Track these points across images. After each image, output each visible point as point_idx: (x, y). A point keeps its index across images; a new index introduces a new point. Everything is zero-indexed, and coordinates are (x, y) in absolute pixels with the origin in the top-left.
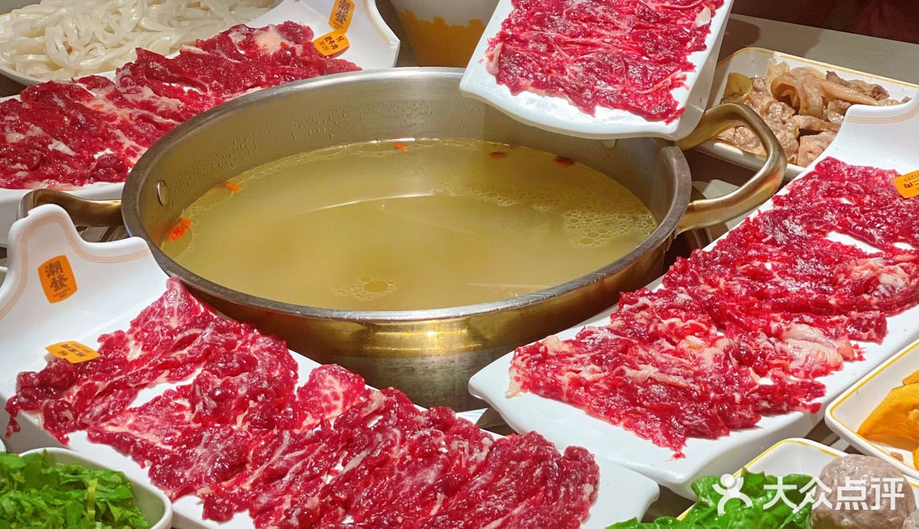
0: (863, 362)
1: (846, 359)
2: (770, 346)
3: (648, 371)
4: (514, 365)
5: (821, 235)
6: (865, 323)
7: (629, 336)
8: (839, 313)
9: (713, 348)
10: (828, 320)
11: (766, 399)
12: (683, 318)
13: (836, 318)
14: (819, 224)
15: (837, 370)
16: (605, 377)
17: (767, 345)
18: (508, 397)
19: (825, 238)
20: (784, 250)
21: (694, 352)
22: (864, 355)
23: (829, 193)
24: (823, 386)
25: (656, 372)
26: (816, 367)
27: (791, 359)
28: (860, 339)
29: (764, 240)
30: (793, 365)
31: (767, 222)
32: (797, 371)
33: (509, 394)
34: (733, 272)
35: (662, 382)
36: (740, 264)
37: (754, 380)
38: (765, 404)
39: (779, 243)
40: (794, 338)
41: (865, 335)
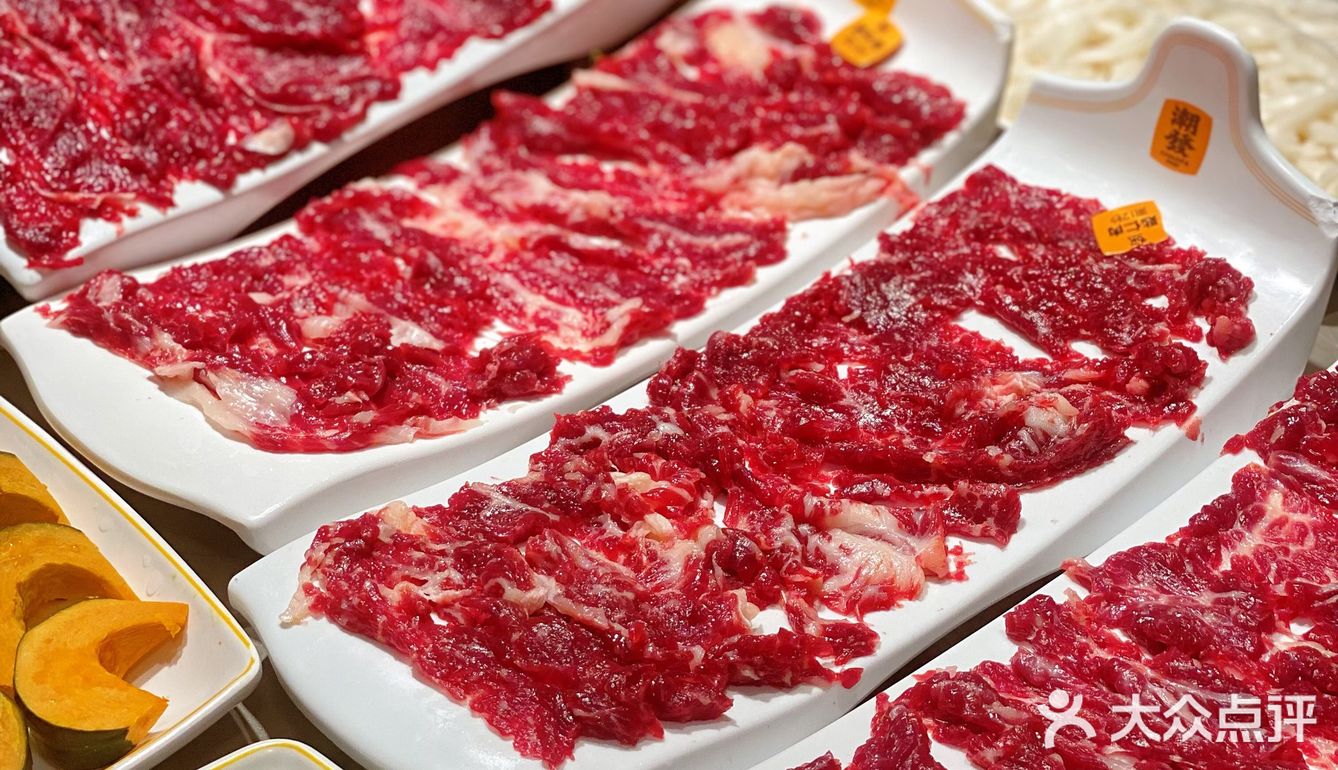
0: (964, 583)
1: (931, 575)
2: (797, 544)
3: (546, 588)
4: (309, 561)
5: (947, 316)
6: (980, 504)
7: (546, 505)
8: (939, 483)
9: (690, 543)
10: (918, 493)
11: (751, 664)
12: (657, 471)
13: (934, 489)
14: (948, 293)
15: (910, 599)
16: (465, 597)
17: (791, 541)
18: (285, 625)
19: (953, 323)
20: (876, 341)
21: (656, 546)
22: (967, 570)
23: (980, 235)
24: (874, 635)
25: (559, 595)
26: (871, 591)
27: (832, 570)
28: (968, 536)
29: (847, 319)
30: (831, 585)
31: (855, 285)
32: (836, 597)
33: (285, 618)
34: (773, 384)
35: (564, 615)
36: (787, 366)
37: (740, 619)
38: (748, 673)
39: (870, 326)
40: (844, 529)
41: (977, 529)
